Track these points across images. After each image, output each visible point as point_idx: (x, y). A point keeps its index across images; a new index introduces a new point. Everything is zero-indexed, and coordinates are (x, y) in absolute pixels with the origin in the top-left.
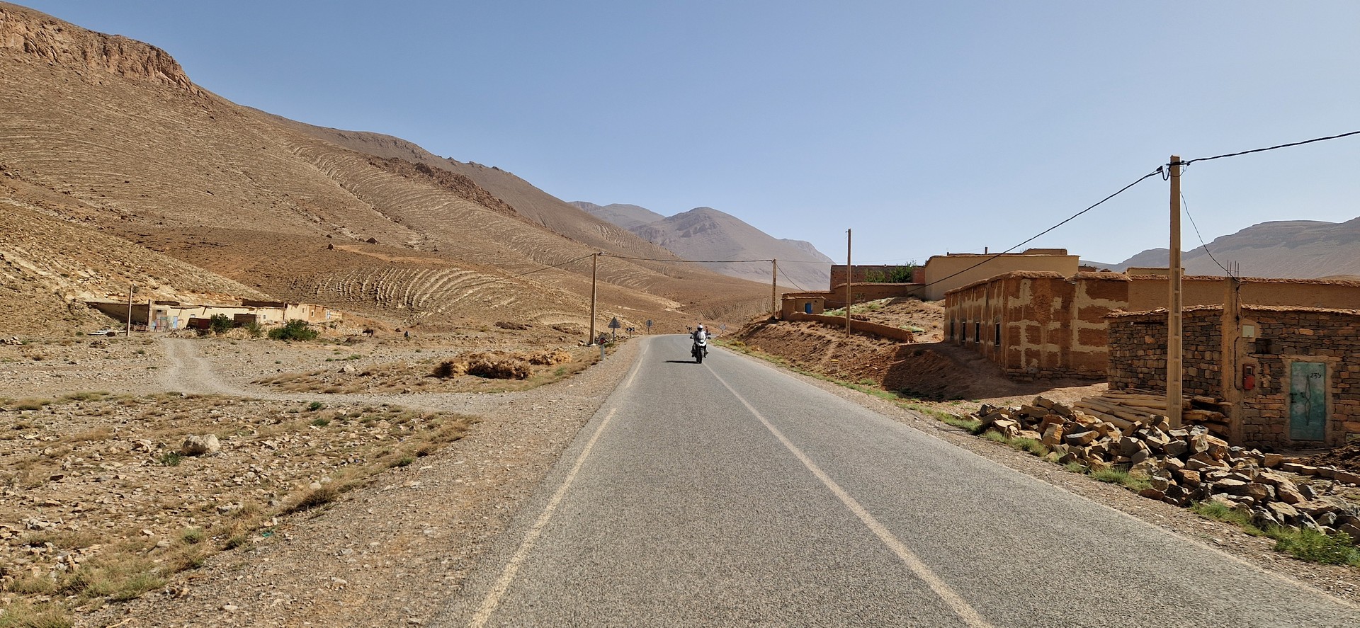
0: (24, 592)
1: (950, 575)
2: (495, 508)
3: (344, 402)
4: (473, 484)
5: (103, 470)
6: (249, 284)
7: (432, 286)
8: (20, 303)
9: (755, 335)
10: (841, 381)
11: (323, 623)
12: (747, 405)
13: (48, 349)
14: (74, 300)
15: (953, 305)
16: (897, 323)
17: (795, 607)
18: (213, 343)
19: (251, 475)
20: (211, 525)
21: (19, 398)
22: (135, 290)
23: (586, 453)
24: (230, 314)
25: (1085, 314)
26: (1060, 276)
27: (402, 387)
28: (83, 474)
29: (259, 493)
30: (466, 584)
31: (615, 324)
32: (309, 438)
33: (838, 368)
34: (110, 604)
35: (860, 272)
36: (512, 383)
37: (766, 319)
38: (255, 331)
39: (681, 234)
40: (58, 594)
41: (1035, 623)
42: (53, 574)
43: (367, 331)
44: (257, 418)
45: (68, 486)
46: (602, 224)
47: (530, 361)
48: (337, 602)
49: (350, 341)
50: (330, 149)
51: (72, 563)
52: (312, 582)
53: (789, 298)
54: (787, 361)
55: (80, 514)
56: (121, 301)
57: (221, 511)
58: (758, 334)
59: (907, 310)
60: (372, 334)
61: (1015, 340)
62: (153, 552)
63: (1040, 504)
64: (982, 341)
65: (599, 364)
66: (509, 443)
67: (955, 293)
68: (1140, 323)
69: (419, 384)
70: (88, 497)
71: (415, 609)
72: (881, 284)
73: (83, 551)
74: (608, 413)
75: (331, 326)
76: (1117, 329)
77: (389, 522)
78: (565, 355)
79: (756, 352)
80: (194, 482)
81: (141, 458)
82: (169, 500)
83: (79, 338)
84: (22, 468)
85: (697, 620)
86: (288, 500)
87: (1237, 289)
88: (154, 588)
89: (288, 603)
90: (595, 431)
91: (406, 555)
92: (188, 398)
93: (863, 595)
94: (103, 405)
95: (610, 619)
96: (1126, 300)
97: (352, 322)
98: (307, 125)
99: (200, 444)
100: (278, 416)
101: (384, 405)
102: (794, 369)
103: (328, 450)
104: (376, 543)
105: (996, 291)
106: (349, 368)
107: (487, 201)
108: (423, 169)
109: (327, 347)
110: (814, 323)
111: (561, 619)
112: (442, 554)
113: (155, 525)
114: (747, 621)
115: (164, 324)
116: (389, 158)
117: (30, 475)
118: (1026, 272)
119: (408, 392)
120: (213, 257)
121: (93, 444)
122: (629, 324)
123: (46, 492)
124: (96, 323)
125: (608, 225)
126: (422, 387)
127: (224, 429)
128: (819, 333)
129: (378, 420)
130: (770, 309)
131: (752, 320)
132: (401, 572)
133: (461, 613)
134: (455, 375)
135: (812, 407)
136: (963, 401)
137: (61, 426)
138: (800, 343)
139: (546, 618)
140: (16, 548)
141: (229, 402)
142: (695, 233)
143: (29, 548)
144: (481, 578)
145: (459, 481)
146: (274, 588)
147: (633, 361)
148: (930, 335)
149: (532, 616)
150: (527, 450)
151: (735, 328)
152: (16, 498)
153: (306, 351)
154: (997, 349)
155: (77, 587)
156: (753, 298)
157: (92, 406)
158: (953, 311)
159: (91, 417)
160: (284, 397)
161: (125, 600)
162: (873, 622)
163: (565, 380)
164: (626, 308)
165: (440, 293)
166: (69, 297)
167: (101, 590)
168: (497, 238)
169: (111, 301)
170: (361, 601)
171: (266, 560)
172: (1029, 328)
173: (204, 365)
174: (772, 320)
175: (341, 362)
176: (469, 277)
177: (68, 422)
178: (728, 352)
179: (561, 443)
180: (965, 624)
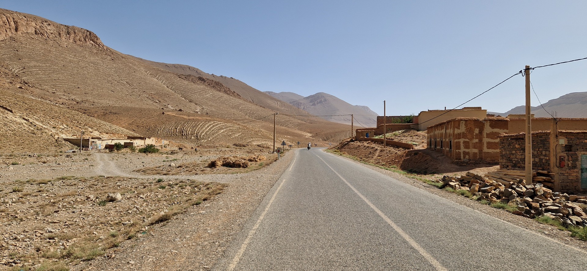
0: (48, 258)
1: (428, 248)
2: (236, 221)
3: (171, 178)
4: (227, 212)
5: (75, 208)
6: (130, 130)
7: (206, 129)
8: (36, 140)
9: (344, 147)
10: (382, 167)
11: (169, 268)
12: (341, 177)
13: (49, 158)
14: (58, 138)
15: (431, 133)
16: (406, 141)
17: (362, 261)
18: (116, 155)
19: (135, 209)
20: (120, 230)
21: (38, 179)
22: (83, 133)
23: (273, 198)
24: (122, 142)
25: (489, 135)
26: (478, 119)
27: (195, 172)
28: (67, 210)
29: (139, 217)
30: (226, 252)
31: (284, 144)
32: (158, 194)
33: (381, 161)
34: (83, 262)
35: (389, 119)
36: (241, 170)
37: (349, 140)
38: (133, 150)
39: (312, 104)
40: (61, 258)
41: (464, 267)
42: (59, 250)
43: (180, 149)
44: (136, 186)
45: (62, 215)
46: (277, 101)
47: (248, 160)
48: (174, 260)
49: (172, 153)
50: (162, 72)
51: (66, 246)
52: (163, 252)
53: (359, 131)
54: (358, 158)
55: (67, 226)
56: (78, 138)
57: (124, 224)
58: (346, 147)
59: (411, 135)
60: (182, 149)
61: (458, 147)
62: (98, 241)
63: (468, 218)
64: (444, 148)
65: (278, 161)
66: (241, 195)
67: (431, 127)
68: (513, 139)
69: (202, 171)
70: (70, 219)
71: (206, 262)
72: (399, 124)
73: (70, 241)
74: (282, 181)
75: (164, 147)
76: (503, 142)
77: (193, 228)
78: (263, 157)
79: (345, 154)
80: (112, 212)
81: (90, 203)
82: (103, 220)
83: (61, 154)
84: (42, 208)
85: (321, 266)
86: (151, 219)
87: (557, 123)
88: (100, 255)
89: (155, 260)
90: (276, 189)
91: (201, 241)
92: (107, 178)
93: (391, 256)
94: (73, 182)
95: (285, 266)
96: (507, 129)
97: (173, 145)
98: (152, 62)
99: (114, 197)
100: (145, 185)
101: (188, 180)
102: (361, 162)
103: (166, 198)
104: (189, 236)
105: (449, 126)
106: (173, 164)
107: (228, 92)
108: (201, 79)
109: (163, 156)
110: (370, 141)
111: (265, 266)
112: (216, 240)
113: (98, 230)
114: (342, 267)
115: (95, 147)
116: (187, 75)
117: (46, 210)
118: (463, 118)
119: (198, 174)
120: (115, 119)
121: (70, 197)
122: (290, 144)
123: (53, 217)
124: (68, 147)
125: (280, 101)
126: (204, 172)
127: (123, 191)
128: (372, 146)
129: (186, 186)
130: (351, 136)
131: (343, 141)
132: (199, 248)
133: (225, 264)
134: (217, 166)
135: (369, 178)
136: (435, 174)
137: (56, 190)
138: (364, 151)
139: (259, 266)
140: (43, 240)
141: (124, 179)
142: (317, 103)
143: (48, 240)
144: (232, 250)
145: (221, 210)
146: (148, 254)
147: (292, 160)
148: (421, 146)
149: (253, 265)
150: (248, 198)
151: (335, 144)
152: (41, 220)
153: (154, 157)
154: (450, 151)
155: (69, 255)
156: (343, 131)
157: (68, 182)
158: (430, 135)
159: (68, 187)
160: (147, 177)
161: (89, 260)
162: (395, 267)
163: (263, 168)
164: (288, 137)
165: (210, 132)
166: (56, 137)
167: (79, 256)
168: (233, 108)
169: (74, 138)
170: (184, 259)
171: (144, 243)
172: (464, 142)
173: (112, 164)
174: (352, 141)
175: (169, 162)
176: (221, 125)
177: (59, 188)
178: (332, 155)
179: (263, 195)
180: (434, 267)
